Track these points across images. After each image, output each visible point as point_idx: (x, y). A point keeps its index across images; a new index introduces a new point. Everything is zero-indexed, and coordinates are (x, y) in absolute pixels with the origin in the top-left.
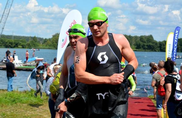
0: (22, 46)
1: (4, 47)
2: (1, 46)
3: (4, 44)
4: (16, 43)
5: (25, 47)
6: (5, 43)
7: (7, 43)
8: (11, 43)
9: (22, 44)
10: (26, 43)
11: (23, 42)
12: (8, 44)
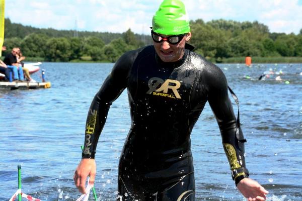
0: (92, 55)
1: (43, 59)
2: (34, 56)
3: (42, 52)
4: (77, 48)
5: (99, 58)
6: (45, 48)
7: (49, 47)
8: (62, 48)
9: (92, 49)
10: (101, 47)
11: (94, 45)
12: (53, 50)
